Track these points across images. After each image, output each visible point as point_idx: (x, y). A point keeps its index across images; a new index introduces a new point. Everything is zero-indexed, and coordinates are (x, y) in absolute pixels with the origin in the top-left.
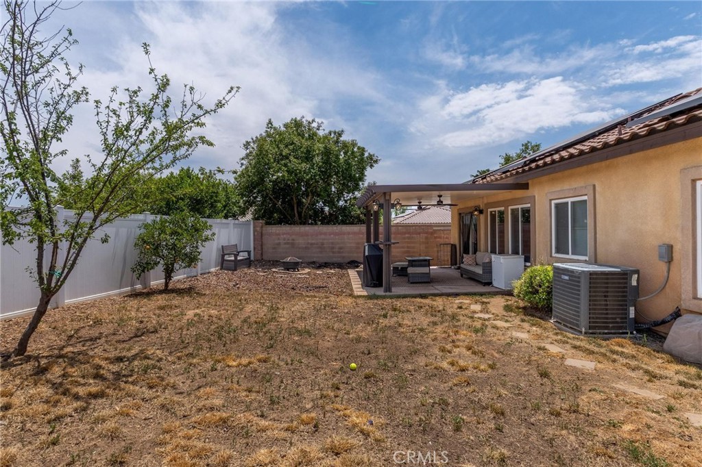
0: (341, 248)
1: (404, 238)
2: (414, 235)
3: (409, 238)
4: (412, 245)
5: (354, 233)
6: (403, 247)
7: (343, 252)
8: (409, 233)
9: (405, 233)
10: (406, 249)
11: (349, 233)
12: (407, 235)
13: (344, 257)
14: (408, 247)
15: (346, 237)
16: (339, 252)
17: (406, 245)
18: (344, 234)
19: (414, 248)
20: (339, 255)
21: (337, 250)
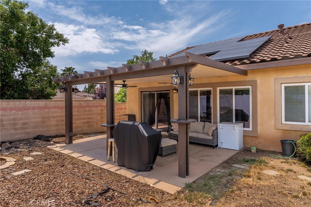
0: (24, 124)
1: (85, 111)
2: (93, 108)
3: (89, 111)
4: (92, 116)
5: (40, 108)
6: (85, 119)
7: (27, 128)
8: (89, 107)
9: (86, 107)
10: (86, 120)
11: (34, 108)
12: (87, 109)
13: (28, 133)
14: (88, 118)
15: (30, 112)
16: (22, 128)
17: (86, 117)
18: (28, 109)
19: (92, 118)
20: (23, 131)
21: (20, 126)
